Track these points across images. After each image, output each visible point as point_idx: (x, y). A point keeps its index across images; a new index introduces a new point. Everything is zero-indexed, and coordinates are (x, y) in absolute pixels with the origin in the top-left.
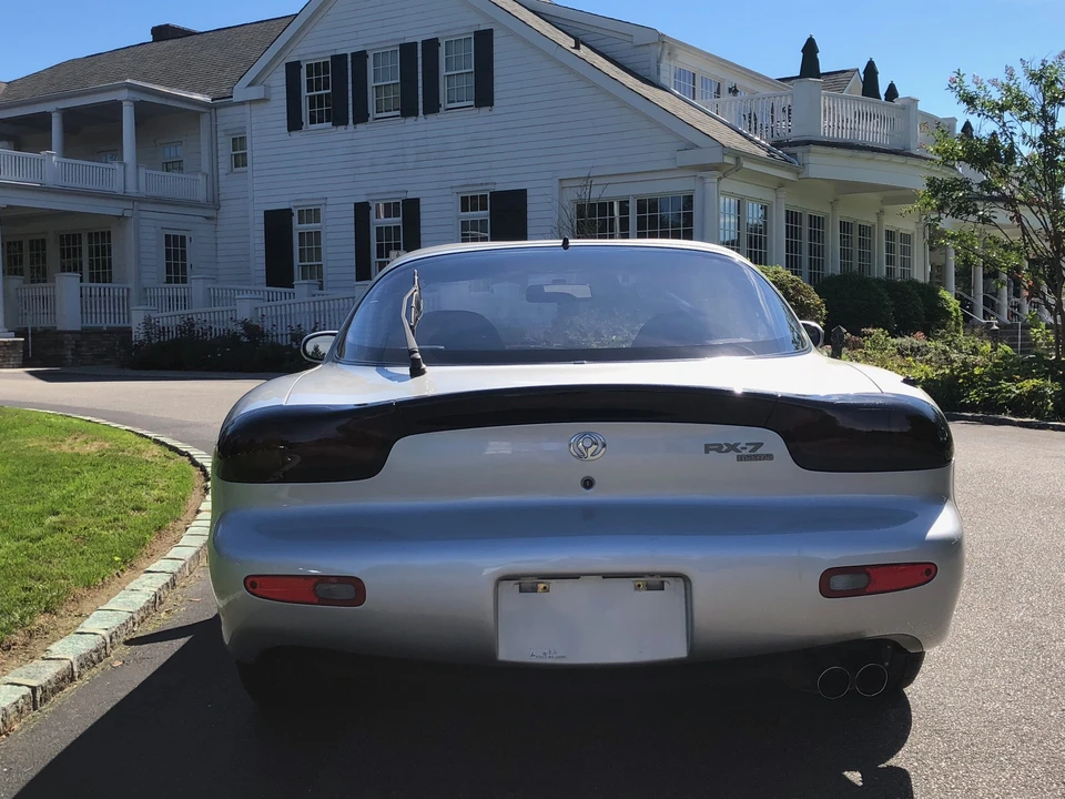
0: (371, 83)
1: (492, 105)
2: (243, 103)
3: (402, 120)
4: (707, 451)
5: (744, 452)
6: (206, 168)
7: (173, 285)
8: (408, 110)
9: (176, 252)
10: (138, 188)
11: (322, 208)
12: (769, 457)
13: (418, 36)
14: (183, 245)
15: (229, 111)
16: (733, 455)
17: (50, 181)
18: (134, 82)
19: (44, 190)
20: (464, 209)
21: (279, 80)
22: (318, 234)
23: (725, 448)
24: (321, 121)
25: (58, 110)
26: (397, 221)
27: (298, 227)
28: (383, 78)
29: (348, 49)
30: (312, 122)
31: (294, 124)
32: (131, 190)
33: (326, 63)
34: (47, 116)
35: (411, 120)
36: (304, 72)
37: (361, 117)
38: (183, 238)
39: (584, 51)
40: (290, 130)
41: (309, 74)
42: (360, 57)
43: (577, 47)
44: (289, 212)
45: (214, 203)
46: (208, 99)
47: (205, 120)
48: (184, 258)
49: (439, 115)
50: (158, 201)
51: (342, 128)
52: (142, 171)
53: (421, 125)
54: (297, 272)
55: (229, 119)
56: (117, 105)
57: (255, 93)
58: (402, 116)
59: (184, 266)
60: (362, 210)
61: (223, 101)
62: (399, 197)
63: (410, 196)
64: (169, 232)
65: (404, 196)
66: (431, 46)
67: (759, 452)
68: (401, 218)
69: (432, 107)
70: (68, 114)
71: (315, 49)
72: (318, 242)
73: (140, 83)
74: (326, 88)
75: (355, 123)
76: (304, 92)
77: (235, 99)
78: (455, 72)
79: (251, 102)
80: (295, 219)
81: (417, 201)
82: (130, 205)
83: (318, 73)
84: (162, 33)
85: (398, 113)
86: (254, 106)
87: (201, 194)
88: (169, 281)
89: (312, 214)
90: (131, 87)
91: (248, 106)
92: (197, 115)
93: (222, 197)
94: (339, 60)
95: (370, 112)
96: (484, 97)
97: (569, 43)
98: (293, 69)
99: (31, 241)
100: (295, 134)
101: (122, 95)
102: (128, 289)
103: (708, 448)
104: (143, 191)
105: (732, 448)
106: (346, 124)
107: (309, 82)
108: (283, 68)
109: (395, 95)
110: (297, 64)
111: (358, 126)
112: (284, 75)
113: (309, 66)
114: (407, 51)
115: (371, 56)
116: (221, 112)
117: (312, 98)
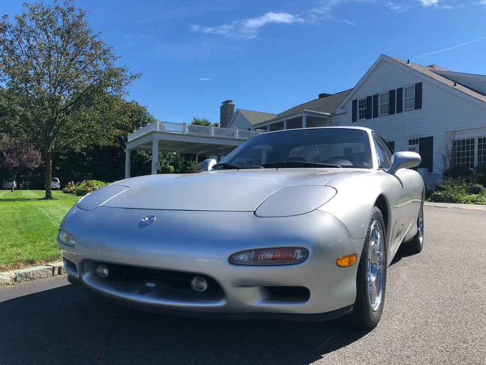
0: (379, 104)
1: (421, 108)
2: (339, 114)
3: (389, 116)
8: (391, 112)
13: (395, 88)
15: (335, 117)
20: (410, 144)
21: (350, 106)
24: (363, 118)
25: (286, 120)
28: (383, 102)
29: (372, 94)
30: (360, 118)
31: (354, 119)
33: (365, 100)
34: (283, 122)
35: (392, 115)
36: (358, 103)
37: (376, 116)
39: (458, 87)
40: (353, 122)
41: (360, 103)
42: (376, 96)
43: (455, 85)
46: (330, 114)
47: (328, 121)
49: (402, 113)
51: (369, 120)
53: (396, 117)
55: (335, 119)
56: (301, 118)
57: (343, 111)
61: (333, 115)
63: (391, 141)
66: (400, 90)
69: (400, 110)
70: (289, 121)
71: (361, 96)
73: (308, 111)
74: (365, 107)
75: (373, 118)
76: (358, 109)
77: (336, 114)
78: (408, 98)
79: (341, 114)
81: (393, 142)
83: (362, 103)
84: (321, 96)
85: (388, 113)
90: (305, 112)
92: (326, 119)
94: (369, 98)
95: (379, 114)
96: (418, 105)
97: (451, 83)
98: (354, 102)
101: (303, 115)
106: (371, 118)
107: (360, 106)
108: (352, 102)
109: (387, 108)
110: (356, 101)
111: (375, 119)
112: (352, 105)
113: (360, 101)
114: (392, 93)
115: (380, 96)
116: (333, 118)
117: (360, 111)
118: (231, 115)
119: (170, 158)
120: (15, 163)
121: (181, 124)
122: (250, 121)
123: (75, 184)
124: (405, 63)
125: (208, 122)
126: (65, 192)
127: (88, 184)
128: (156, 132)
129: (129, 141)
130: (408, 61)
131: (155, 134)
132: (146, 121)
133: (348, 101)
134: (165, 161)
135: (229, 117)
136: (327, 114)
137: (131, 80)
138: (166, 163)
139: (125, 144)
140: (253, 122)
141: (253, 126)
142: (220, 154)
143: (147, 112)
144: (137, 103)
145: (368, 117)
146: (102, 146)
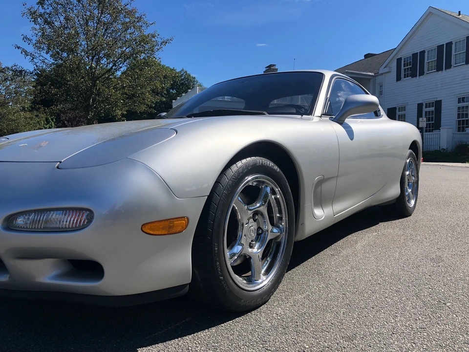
0: (426, 61)
2: (382, 74)
3: (436, 73)
8: (439, 68)
11: (406, 106)
13: (444, 41)
15: (379, 77)
18: (348, 71)
20: (459, 102)
21: (394, 65)
22: (405, 115)
24: (408, 77)
26: (433, 109)
27: (398, 113)
28: (430, 59)
29: (418, 50)
30: (405, 77)
31: (399, 78)
33: (410, 57)
35: (440, 72)
36: (403, 61)
37: (422, 73)
41: (405, 61)
42: (422, 53)
44: (395, 108)
46: (373, 74)
47: (372, 81)
49: (451, 69)
51: (415, 78)
53: (445, 73)
55: (378, 79)
57: (386, 70)
58: (437, 71)
60: (420, 106)
61: (377, 74)
62: (434, 100)
63: (438, 99)
65: (436, 100)
66: (449, 45)
68: (434, 108)
69: (449, 66)
71: (407, 53)
72: (405, 118)
73: (350, 71)
74: (410, 65)
75: (419, 76)
76: (403, 68)
77: (380, 73)
78: (458, 53)
79: (385, 73)
80: (397, 110)
81: (440, 101)
83: (408, 60)
84: (367, 56)
85: (435, 70)
86: (386, 75)
89: (403, 109)
90: (347, 73)
91: (384, 75)
92: (369, 79)
94: (415, 55)
95: (425, 71)
98: (399, 60)
100: (398, 82)
106: (416, 76)
107: (404, 64)
108: (396, 60)
109: (434, 64)
110: (401, 58)
111: (421, 77)
112: (396, 63)
113: (405, 59)
114: (440, 48)
115: (426, 51)
116: (377, 78)
117: (405, 69)
124: (456, 15)
129: (173, 107)
130: (460, 12)
133: (392, 59)
136: (370, 74)
143: (195, 80)
144: (186, 72)
145: (414, 75)
146: (140, 112)
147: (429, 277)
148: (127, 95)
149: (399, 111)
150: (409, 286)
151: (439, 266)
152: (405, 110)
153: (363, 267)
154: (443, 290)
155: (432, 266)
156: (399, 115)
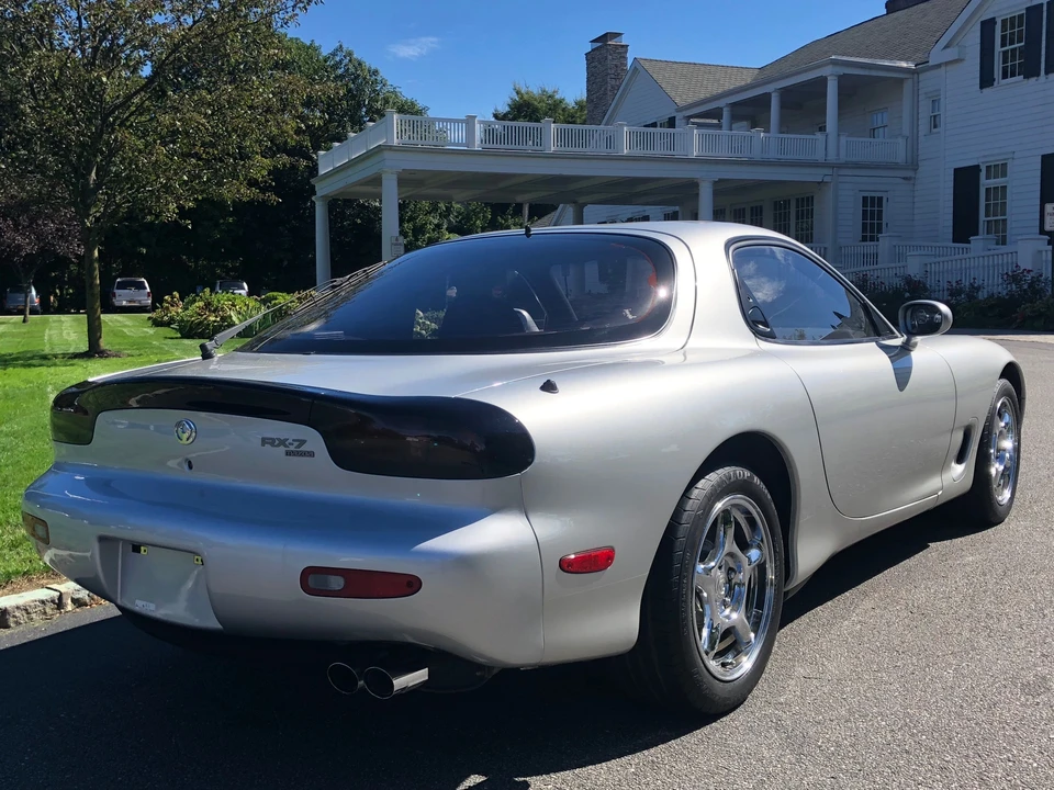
2: (939, 66)
4: (263, 445)
5: (292, 448)
6: (906, 131)
7: (868, 243)
9: (872, 212)
10: (838, 155)
11: (1009, 162)
12: (311, 454)
14: (880, 205)
15: (928, 74)
16: (282, 449)
17: (757, 155)
18: (839, 58)
19: (752, 163)
21: (973, 39)
22: (1004, 188)
23: (277, 442)
24: (1013, 75)
25: (776, 90)
27: (985, 183)
30: (1005, 76)
31: (986, 80)
32: (832, 157)
33: (1021, 16)
34: (767, 96)
36: (998, 27)
38: (880, 199)
40: (981, 87)
41: (1004, 28)
44: (976, 169)
45: (913, 164)
46: (912, 66)
47: (907, 86)
48: (880, 218)
50: (858, 166)
51: (1033, 79)
52: (843, 139)
54: (982, 227)
55: (928, 81)
56: (823, 81)
57: (951, 54)
59: (880, 225)
60: (1049, 162)
61: (923, 66)
64: (866, 194)
67: (303, 448)
70: (785, 93)
71: (1009, 6)
72: (1004, 196)
73: (845, 58)
74: (1020, 41)
75: (1047, 73)
76: (998, 49)
77: (930, 64)
79: (947, 63)
80: (983, 174)
82: (829, 172)
83: (1013, 27)
84: (894, 6)
86: (949, 68)
87: (901, 157)
88: (864, 239)
89: (1000, 169)
90: (835, 63)
91: (943, 68)
92: (900, 81)
93: (920, 158)
94: (1034, 11)
98: (987, 27)
99: (752, 208)
100: (986, 91)
101: (826, 71)
102: (825, 249)
103: (264, 441)
104: (843, 158)
105: (283, 442)
106: (1038, 75)
107: (1003, 38)
108: (978, 27)
110: (992, 21)
111: (1050, 76)
112: (979, 34)
113: (1004, 22)
116: (922, 76)
117: (1005, 53)
118: (617, 77)
119: (448, 210)
120: (27, 244)
121: (458, 121)
122: (672, 94)
123: (182, 299)
125: (557, 97)
126: (157, 323)
127: (208, 305)
128: (390, 148)
129: (322, 172)
131: (387, 154)
132: (379, 105)
133: (967, 21)
134: (436, 222)
135: (613, 82)
136: (904, 65)
137: (297, 11)
138: (438, 226)
139: (313, 181)
140: (684, 93)
141: (680, 110)
142: (581, 200)
143: (379, 79)
144: (350, 54)
145: (1030, 71)
146: (234, 202)
147: (1013, 733)
148: (200, 159)
149: (988, 178)
150: (967, 756)
151: (1038, 704)
152: (1004, 174)
153: (875, 710)
154: (1035, 765)
155: (1022, 705)
156: (988, 190)
